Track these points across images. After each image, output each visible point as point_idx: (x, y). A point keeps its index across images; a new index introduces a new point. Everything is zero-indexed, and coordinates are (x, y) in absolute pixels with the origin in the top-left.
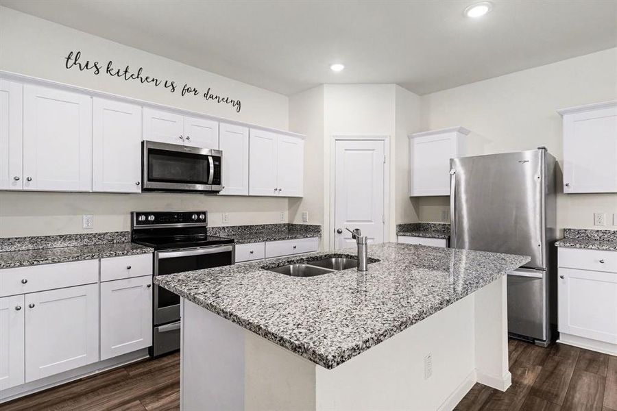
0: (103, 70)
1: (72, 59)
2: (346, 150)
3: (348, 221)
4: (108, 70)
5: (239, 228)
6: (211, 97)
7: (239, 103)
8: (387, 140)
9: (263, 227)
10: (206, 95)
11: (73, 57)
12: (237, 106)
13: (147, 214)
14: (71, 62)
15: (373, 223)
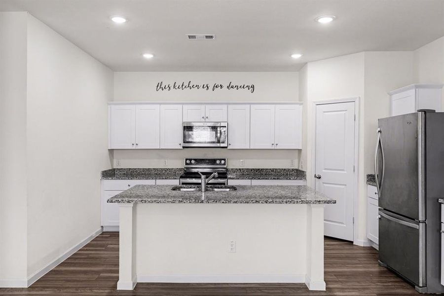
0: (172, 88)
1: (159, 86)
2: (324, 112)
3: (325, 169)
4: (174, 87)
5: (251, 170)
6: (232, 87)
7: (253, 87)
8: (357, 102)
9: (273, 170)
10: (228, 87)
11: (159, 85)
12: (251, 88)
13: (190, 160)
14: (159, 87)
15: (345, 172)
